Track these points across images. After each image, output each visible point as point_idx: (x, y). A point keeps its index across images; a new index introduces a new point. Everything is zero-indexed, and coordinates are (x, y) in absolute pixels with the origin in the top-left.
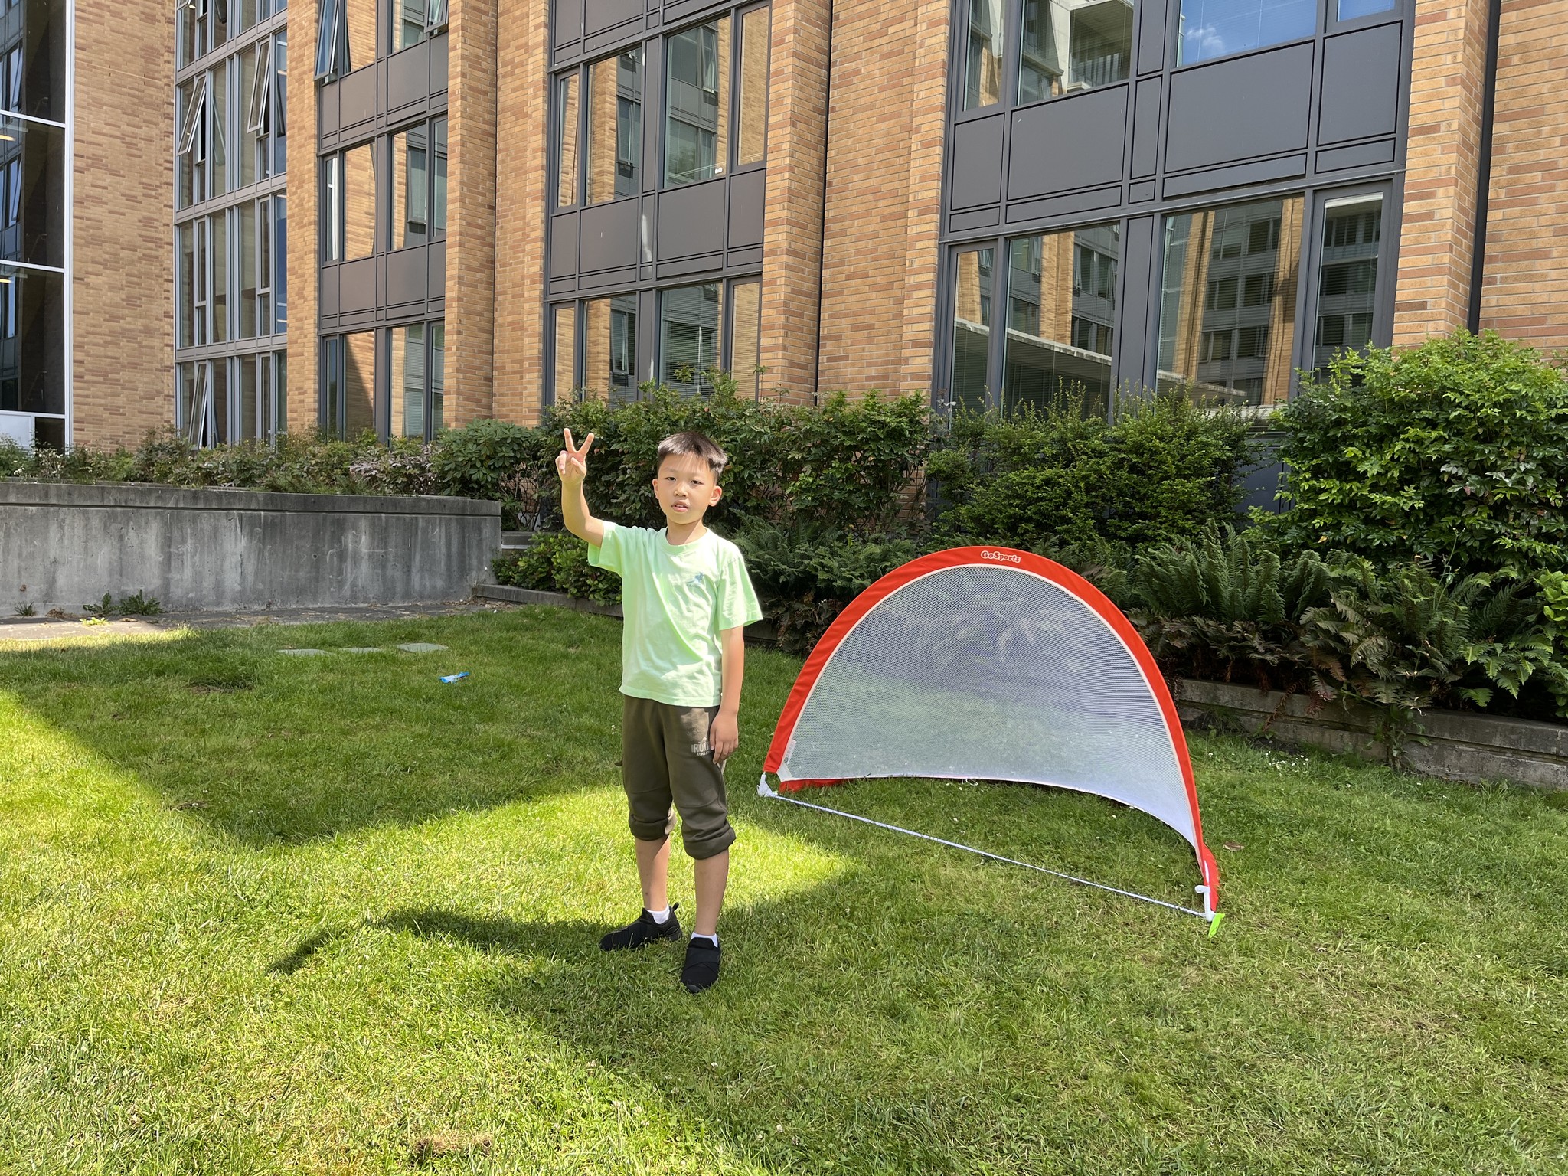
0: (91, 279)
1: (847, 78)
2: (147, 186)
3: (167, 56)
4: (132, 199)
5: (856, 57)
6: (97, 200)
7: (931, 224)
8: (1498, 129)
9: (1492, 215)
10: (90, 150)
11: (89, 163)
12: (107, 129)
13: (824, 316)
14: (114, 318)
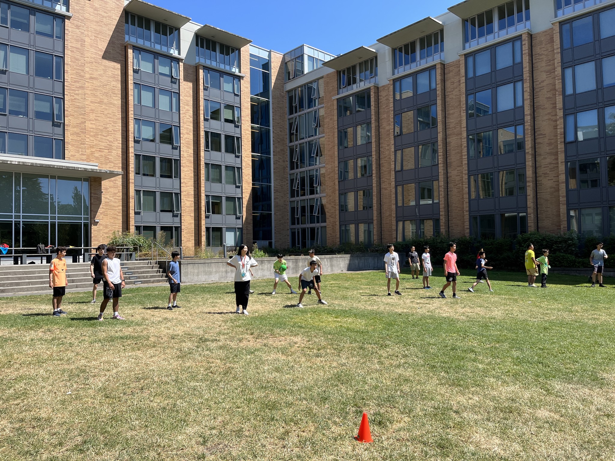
0: (277, 214)
1: (451, 191)
2: (284, 194)
3: (287, 168)
4: (282, 197)
5: (452, 188)
6: (277, 198)
7: (468, 213)
8: (538, 206)
9: (539, 215)
10: (276, 189)
11: (276, 191)
12: (278, 184)
13: (450, 224)
14: (280, 221)
